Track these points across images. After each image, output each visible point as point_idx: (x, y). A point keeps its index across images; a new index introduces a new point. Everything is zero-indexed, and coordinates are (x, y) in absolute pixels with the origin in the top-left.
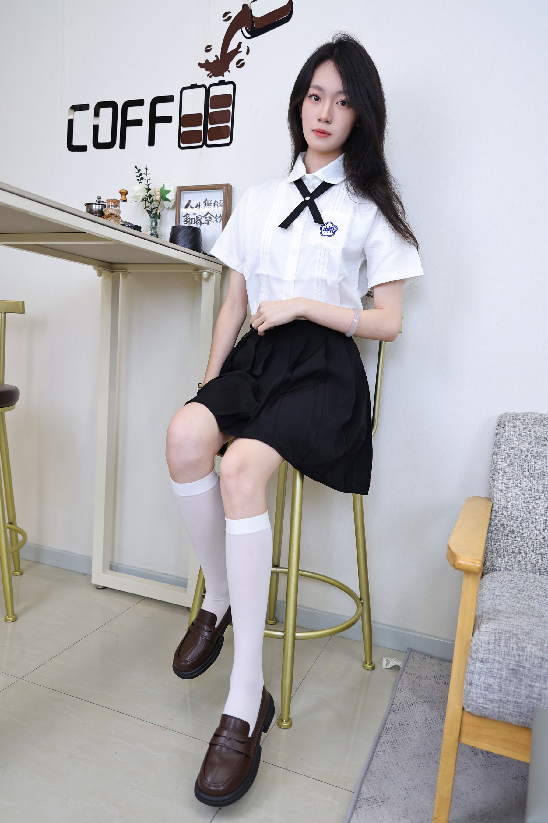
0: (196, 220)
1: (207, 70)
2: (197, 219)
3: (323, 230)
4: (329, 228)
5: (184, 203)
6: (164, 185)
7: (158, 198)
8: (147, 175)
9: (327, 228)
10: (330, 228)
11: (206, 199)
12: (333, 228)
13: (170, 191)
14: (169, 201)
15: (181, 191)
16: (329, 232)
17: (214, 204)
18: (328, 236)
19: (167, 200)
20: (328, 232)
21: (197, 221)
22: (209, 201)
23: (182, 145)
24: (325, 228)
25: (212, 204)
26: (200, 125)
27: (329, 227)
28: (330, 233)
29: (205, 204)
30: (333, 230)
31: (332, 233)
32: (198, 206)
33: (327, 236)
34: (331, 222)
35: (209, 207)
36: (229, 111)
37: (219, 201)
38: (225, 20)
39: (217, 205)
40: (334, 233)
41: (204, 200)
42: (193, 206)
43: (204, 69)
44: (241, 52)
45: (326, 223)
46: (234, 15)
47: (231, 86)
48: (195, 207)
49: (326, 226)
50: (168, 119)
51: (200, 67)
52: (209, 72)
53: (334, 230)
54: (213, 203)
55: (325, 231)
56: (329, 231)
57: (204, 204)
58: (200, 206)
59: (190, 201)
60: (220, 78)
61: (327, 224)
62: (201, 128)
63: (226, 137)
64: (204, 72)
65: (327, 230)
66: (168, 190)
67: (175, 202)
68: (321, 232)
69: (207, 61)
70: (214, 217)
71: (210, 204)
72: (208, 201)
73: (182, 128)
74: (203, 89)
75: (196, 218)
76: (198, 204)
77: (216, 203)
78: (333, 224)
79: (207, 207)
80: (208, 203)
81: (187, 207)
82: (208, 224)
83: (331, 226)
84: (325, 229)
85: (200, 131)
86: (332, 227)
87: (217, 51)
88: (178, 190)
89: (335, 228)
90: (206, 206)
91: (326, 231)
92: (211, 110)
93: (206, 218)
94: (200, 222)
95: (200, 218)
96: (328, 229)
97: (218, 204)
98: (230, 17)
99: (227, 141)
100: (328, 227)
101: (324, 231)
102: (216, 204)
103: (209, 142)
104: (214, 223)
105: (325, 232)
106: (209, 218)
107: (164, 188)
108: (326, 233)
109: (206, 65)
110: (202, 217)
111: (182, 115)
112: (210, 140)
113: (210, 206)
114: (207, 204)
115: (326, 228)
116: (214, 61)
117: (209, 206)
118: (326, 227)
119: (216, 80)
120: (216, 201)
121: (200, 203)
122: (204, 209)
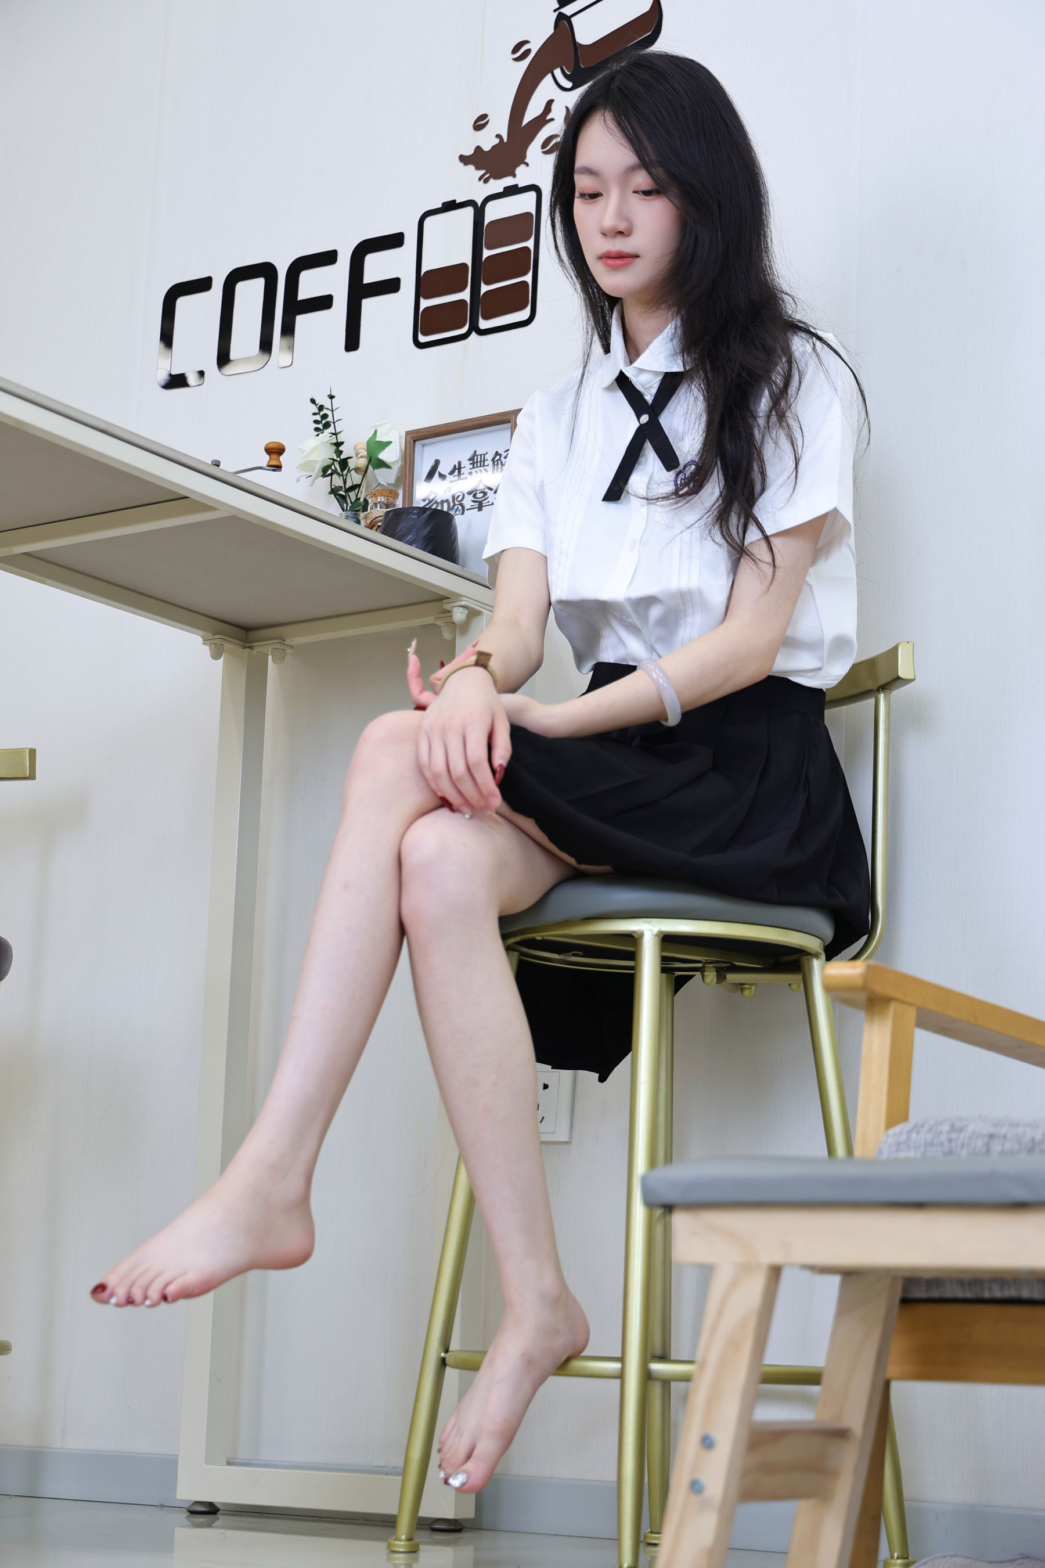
0: (452, 504)
1: (478, 168)
2: (453, 502)
3: (679, 482)
5: (423, 467)
6: (376, 430)
7: (362, 462)
8: (332, 411)
11: (475, 452)
13: (389, 443)
14: (387, 466)
15: (415, 441)
17: (493, 460)
19: (382, 464)
21: (455, 505)
22: (481, 455)
23: (422, 339)
24: (684, 477)
25: (489, 462)
26: (462, 289)
29: (473, 464)
32: (457, 469)
35: (481, 468)
36: (527, 249)
37: (505, 452)
38: (516, 60)
39: (499, 462)
41: (470, 454)
42: (445, 472)
43: (471, 168)
44: (552, 120)
46: (535, 47)
47: (532, 195)
48: (449, 474)
49: (684, 472)
50: (391, 286)
51: (462, 164)
52: (483, 172)
54: (491, 458)
57: (470, 464)
58: (460, 468)
59: (437, 462)
60: (508, 181)
61: (685, 467)
62: (465, 295)
63: (521, 307)
64: (472, 173)
66: (384, 441)
67: (401, 466)
69: (478, 149)
70: (493, 491)
71: (484, 461)
72: (479, 457)
73: (422, 300)
74: (469, 211)
75: (451, 501)
76: (455, 466)
77: (498, 457)
79: (477, 469)
80: (479, 460)
81: (430, 476)
82: (480, 508)
85: (463, 301)
87: (499, 126)
88: (408, 439)
90: (474, 467)
92: (486, 253)
93: (474, 496)
94: (460, 508)
95: (460, 499)
97: (502, 458)
98: (528, 51)
99: (524, 315)
102: (497, 460)
103: (483, 324)
104: (492, 504)
106: (482, 495)
107: (376, 437)
109: (476, 159)
110: (466, 495)
111: (423, 272)
112: (486, 317)
113: (484, 466)
114: (477, 462)
116: (493, 147)
117: (481, 466)
118: (685, 474)
119: (497, 186)
120: (497, 453)
121: (460, 463)
122: (469, 476)
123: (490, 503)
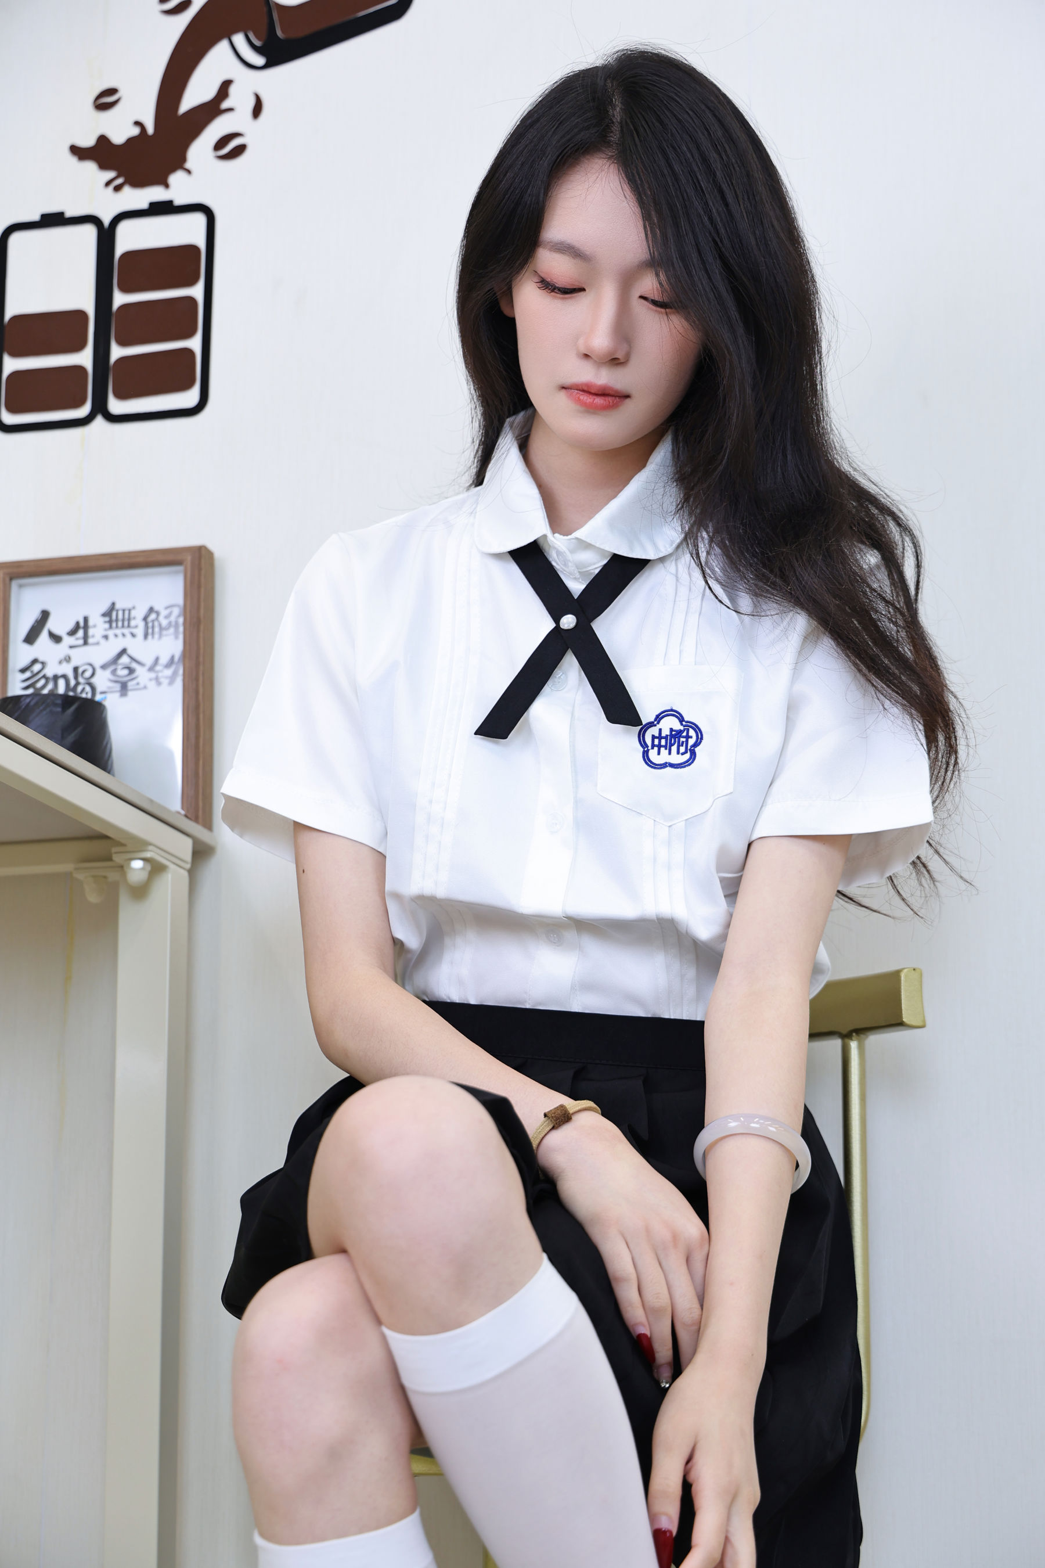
0: (77, 683)
1: (103, 168)
2: (76, 677)
3: (648, 740)
4: (671, 736)
5: (22, 623)
9: (663, 735)
10: (675, 735)
11: (113, 604)
12: (685, 734)
15: (9, 580)
16: (674, 748)
17: (145, 619)
18: (672, 766)
20: (670, 753)
21: (83, 684)
22: (123, 610)
24: (657, 735)
25: (137, 622)
26: (78, 348)
27: (671, 730)
28: (678, 753)
29: (110, 622)
30: (687, 741)
31: (686, 752)
32: (81, 628)
33: (668, 769)
34: (672, 710)
35: (126, 631)
36: (190, 299)
37: (167, 608)
39: (156, 624)
40: (693, 754)
41: (105, 607)
42: (60, 632)
43: (91, 166)
44: (231, 109)
45: (657, 716)
47: (198, 219)
48: (68, 634)
49: (659, 726)
51: (75, 159)
52: (114, 174)
53: (691, 742)
54: (142, 618)
55: (659, 746)
56: (671, 745)
57: (105, 622)
58: (86, 629)
59: (45, 615)
60: (156, 194)
61: (659, 718)
62: (85, 358)
63: (183, 387)
65: (663, 742)
68: (645, 755)
69: (103, 139)
70: (147, 667)
71: (129, 620)
74: (89, 230)
75: (71, 675)
76: (78, 623)
77: (153, 616)
78: (681, 719)
79: (119, 632)
80: (119, 619)
81: (33, 635)
82: (126, 692)
83: (677, 726)
84: (656, 742)
85: (81, 368)
86: (682, 728)
87: (138, 108)
88: (3, 576)
89: (692, 733)
90: (111, 627)
91: (662, 749)
92: (119, 300)
93: (114, 672)
94: (92, 689)
95: (88, 674)
96: (666, 738)
97: (161, 618)
99: (188, 398)
100: (666, 732)
101: (656, 749)
102: (153, 621)
103: (117, 406)
104: (145, 687)
105: (659, 753)
106: (126, 672)
108: (664, 757)
109: (98, 153)
110: (99, 671)
112: (121, 397)
113: (129, 627)
114: (116, 620)
115: (660, 738)
116: (130, 139)
117: (123, 628)
118: (660, 730)
119: (137, 198)
120: (151, 610)
121: (86, 619)
122: (103, 641)
123: (142, 685)
